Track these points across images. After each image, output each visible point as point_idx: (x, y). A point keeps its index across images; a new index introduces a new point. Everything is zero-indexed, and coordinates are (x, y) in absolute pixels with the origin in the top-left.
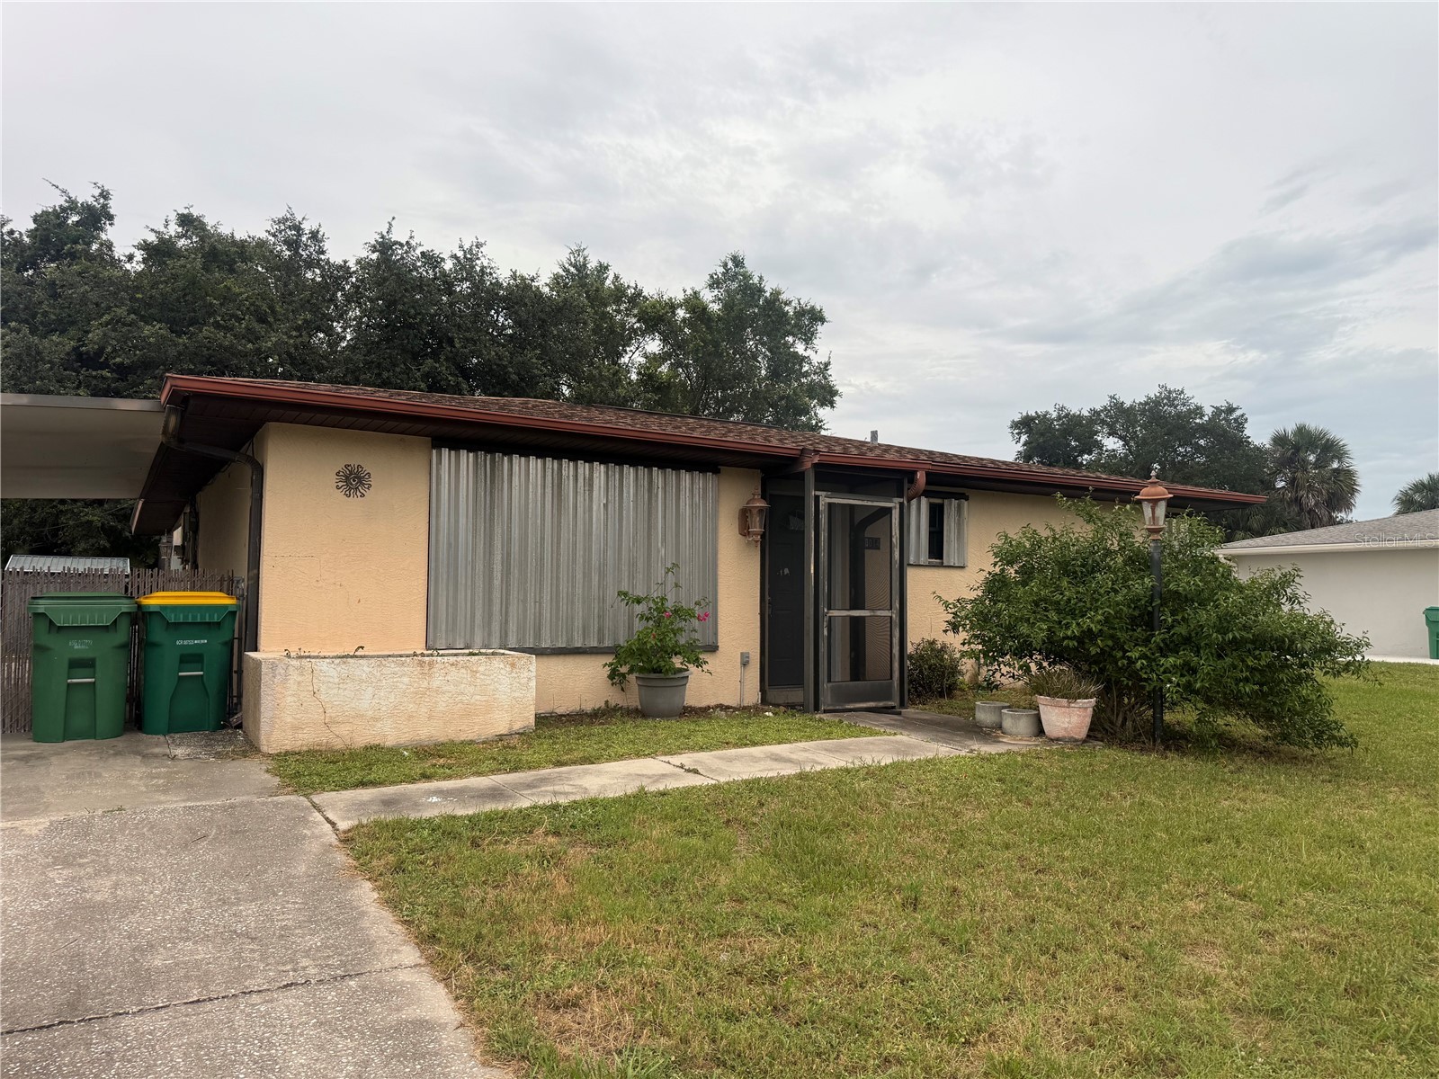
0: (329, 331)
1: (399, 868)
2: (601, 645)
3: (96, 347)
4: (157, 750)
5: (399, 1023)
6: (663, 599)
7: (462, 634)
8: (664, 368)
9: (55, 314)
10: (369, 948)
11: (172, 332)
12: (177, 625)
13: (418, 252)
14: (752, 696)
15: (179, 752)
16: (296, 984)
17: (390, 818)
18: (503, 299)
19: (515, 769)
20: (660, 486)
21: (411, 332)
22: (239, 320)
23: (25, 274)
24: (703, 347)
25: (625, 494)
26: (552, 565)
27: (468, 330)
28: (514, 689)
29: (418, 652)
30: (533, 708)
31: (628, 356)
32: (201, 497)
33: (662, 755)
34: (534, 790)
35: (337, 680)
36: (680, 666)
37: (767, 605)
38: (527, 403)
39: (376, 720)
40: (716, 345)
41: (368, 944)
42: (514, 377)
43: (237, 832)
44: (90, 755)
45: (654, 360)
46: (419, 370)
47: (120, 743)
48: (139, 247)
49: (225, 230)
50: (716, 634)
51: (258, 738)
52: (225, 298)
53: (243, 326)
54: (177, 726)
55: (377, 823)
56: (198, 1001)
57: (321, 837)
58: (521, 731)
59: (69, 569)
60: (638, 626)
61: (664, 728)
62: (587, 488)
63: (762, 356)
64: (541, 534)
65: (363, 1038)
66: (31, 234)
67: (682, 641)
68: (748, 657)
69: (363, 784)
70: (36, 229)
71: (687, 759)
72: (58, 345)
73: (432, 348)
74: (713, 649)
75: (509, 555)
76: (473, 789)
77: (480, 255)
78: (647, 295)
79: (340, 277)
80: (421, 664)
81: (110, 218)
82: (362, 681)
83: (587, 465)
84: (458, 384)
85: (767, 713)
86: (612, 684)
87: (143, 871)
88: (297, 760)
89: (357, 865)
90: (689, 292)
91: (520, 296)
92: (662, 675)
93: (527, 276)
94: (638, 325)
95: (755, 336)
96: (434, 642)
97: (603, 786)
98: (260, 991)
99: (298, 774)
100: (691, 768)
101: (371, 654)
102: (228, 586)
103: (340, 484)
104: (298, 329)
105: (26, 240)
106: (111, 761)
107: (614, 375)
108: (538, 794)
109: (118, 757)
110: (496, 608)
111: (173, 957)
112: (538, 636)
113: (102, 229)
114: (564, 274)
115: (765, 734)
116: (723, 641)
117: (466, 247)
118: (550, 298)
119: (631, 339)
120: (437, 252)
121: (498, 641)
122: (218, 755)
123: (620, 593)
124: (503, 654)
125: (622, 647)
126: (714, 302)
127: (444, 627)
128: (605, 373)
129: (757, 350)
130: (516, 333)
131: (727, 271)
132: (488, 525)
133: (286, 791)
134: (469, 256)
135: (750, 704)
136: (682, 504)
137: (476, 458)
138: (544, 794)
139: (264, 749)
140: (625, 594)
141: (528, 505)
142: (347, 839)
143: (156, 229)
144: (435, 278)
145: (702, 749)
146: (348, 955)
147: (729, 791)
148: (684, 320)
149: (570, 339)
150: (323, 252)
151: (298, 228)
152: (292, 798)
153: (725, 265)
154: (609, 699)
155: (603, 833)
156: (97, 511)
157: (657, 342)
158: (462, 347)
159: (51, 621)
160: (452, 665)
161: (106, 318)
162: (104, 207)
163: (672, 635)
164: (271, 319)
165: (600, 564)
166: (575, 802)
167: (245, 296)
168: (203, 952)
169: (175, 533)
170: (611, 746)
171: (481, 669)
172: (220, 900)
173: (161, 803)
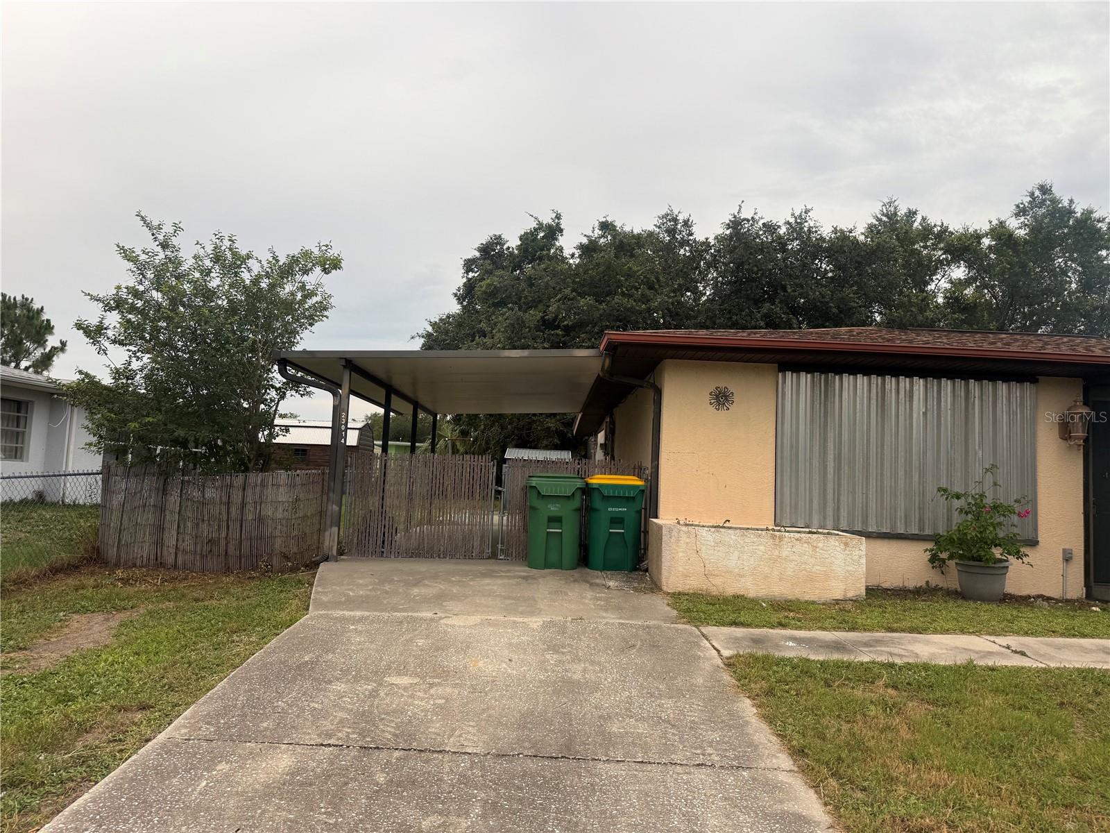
0: (695, 291)
1: (770, 692)
2: (922, 533)
3: (554, 315)
4: (598, 581)
5: (783, 812)
6: (982, 496)
7: (803, 516)
8: (969, 291)
9: (531, 297)
10: (754, 749)
11: (596, 302)
12: (608, 498)
13: (760, 224)
14: (1076, 588)
15: (611, 584)
16: (705, 765)
17: (760, 653)
18: (827, 250)
19: (853, 629)
20: (977, 397)
21: (754, 284)
22: (637, 289)
23: (515, 273)
24: (1009, 269)
25: (943, 404)
26: (877, 463)
27: (797, 277)
28: (847, 563)
29: (770, 528)
30: (863, 580)
31: (934, 283)
32: (617, 411)
33: (986, 634)
34: (871, 649)
35: (713, 544)
36: (1000, 557)
37: (1092, 506)
38: (851, 331)
39: (741, 576)
40: (1023, 265)
41: (754, 746)
42: (835, 310)
43: (654, 646)
44: (560, 580)
45: (959, 284)
46: (759, 312)
47: (576, 573)
48: (577, 248)
49: (627, 229)
50: (1036, 529)
51: (660, 580)
52: (628, 275)
53: (639, 293)
54: (610, 566)
55: (751, 656)
56: (642, 762)
57: (711, 659)
58: (854, 598)
59: (547, 459)
60: (957, 518)
61: (986, 611)
62: (907, 399)
63: (1072, 271)
64: (867, 436)
65: (756, 817)
66: (519, 247)
67: (1001, 535)
68: (1071, 554)
69: (735, 624)
70: (521, 245)
71: (1013, 641)
72: (533, 316)
73: (768, 294)
74: (1034, 543)
75: (840, 454)
76: (820, 640)
77: (808, 218)
78: (952, 230)
79: (702, 251)
80: (773, 537)
81: (561, 231)
82: (730, 546)
83: (907, 379)
84: (789, 320)
85: (1094, 608)
86: (933, 567)
87: (599, 663)
88: (687, 600)
89: (739, 685)
90: (995, 222)
91: (841, 246)
92: (982, 564)
93: (846, 230)
94: (944, 256)
95: (1064, 254)
96: (781, 520)
97: (933, 654)
98: (681, 765)
99: (689, 610)
100: (1018, 650)
101: (734, 526)
102: (638, 471)
103: (713, 401)
104: (674, 291)
105: (516, 252)
106: (572, 585)
107: (922, 300)
108: (876, 652)
109: (576, 583)
110: (830, 496)
111: (623, 727)
112: (865, 521)
113: (556, 239)
114: (877, 223)
115: (1095, 628)
116: (1042, 537)
117: (797, 214)
118: (865, 244)
119: (937, 268)
120: (774, 222)
121: (832, 523)
122: (635, 589)
123: (939, 489)
124: (838, 535)
125: (941, 536)
126: (1020, 228)
127: (788, 510)
128: (914, 300)
129: (1066, 266)
130: (836, 275)
131: (1034, 199)
132: (822, 431)
133: (682, 620)
134: (799, 221)
135: (1075, 597)
136: (999, 412)
137: (813, 377)
138: (881, 653)
139: (665, 588)
140: (945, 490)
141: (856, 414)
142: (730, 664)
143: (587, 234)
144: (773, 241)
145: (1026, 634)
146: (740, 752)
147: (1060, 676)
148: (990, 247)
149: (883, 275)
150: (691, 234)
151: (675, 220)
152: (688, 627)
153: (1032, 194)
154: (930, 579)
155: (938, 694)
156: (553, 421)
157: (962, 269)
158: (793, 291)
159: (539, 491)
160: (797, 540)
161: (559, 296)
162: (558, 224)
163: (992, 529)
164: (657, 286)
165: (920, 464)
166: (909, 664)
167: (640, 272)
168: (642, 728)
169: (599, 435)
170: (936, 621)
171: (820, 545)
172: (649, 693)
173: (604, 618)
